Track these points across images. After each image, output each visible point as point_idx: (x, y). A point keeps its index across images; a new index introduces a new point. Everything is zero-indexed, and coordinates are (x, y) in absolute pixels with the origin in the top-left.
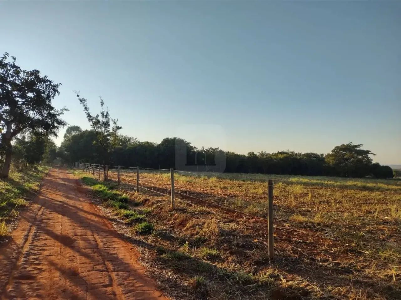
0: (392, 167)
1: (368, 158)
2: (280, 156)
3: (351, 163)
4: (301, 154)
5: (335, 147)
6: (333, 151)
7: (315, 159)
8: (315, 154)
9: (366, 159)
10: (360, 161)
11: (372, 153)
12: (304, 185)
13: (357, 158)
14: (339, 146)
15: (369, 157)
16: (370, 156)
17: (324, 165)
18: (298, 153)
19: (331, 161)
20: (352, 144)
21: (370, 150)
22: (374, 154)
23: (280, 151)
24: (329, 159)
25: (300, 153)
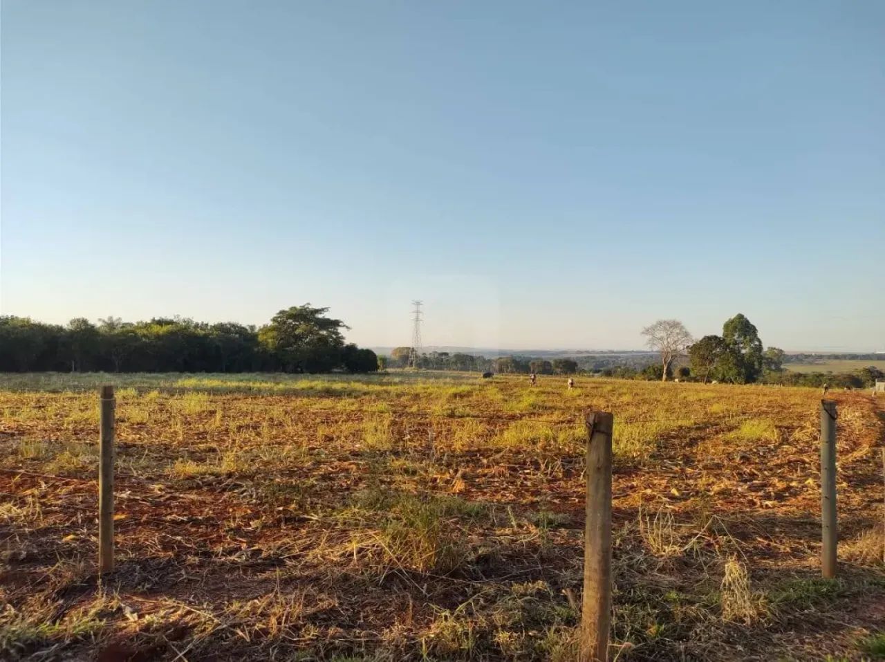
0: (377, 353)
1: (337, 334)
2: (157, 329)
3: (308, 344)
4: (207, 325)
5: (278, 312)
6: (274, 320)
7: (237, 336)
8: (238, 327)
9: (334, 336)
10: (323, 340)
11: (344, 326)
12: (209, 394)
13: (318, 333)
14: (287, 309)
15: (340, 333)
16: (341, 330)
17: (256, 349)
18: (200, 322)
19: (270, 340)
20: (310, 307)
21: (342, 320)
22: (347, 327)
23: (157, 319)
24: (265, 337)
25: (205, 322)
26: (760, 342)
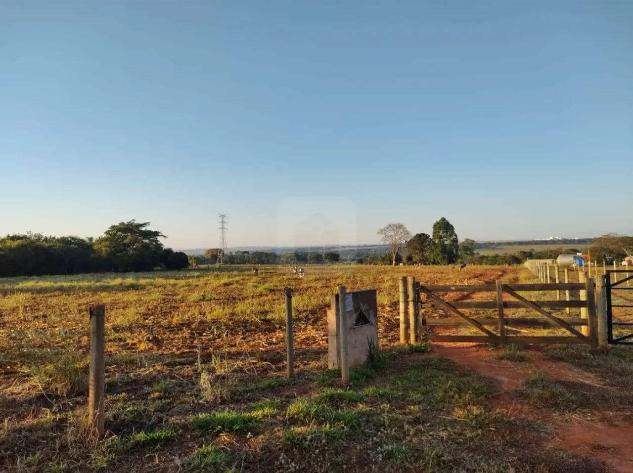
0: (187, 253)
1: (157, 241)
2: (9, 243)
3: (135, 250)
4: (54, 238)
5: (110, 226)
6: (107, 233)
7: (76, 246)
8: (77, 239)
9: (154, 244)
10: (146, 246)
11: (162, 235)
13: (142, 242)
14: (117, 224)
15: (159, 241)
16: (160, 239)
17: (92, 256)
18: (48, 236)
19: (104, 249)
20: (135, 222)
21: (160, 231)
22: (164, 236)
23: (11, 235)
24: (100, 246)
25: (53, 236)
26: (456, 235)
